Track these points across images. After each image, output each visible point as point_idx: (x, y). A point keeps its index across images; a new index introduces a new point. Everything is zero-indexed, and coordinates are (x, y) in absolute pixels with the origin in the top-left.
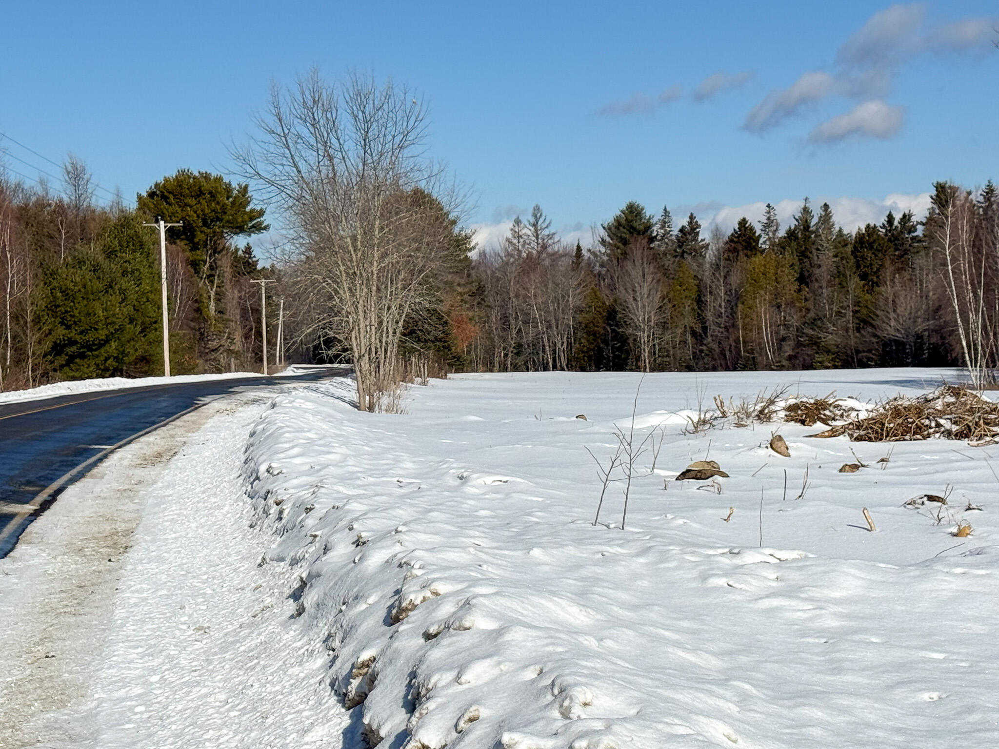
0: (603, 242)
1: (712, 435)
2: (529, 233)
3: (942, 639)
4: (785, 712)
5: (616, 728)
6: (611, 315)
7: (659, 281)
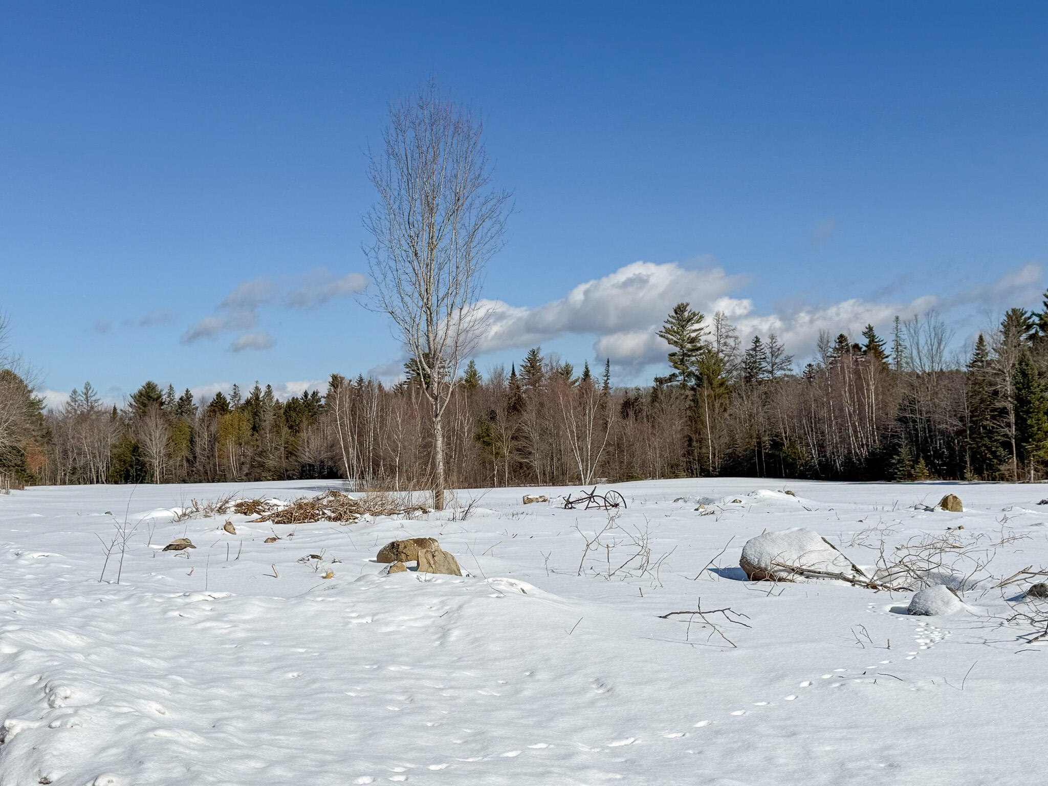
0: (131, 405)
1: (189, 522)
2: (82, 399)
3: (305, 640)
4: (199, 692)
5: (81, 712)
6: (135, 449)
7: (166, 429)
